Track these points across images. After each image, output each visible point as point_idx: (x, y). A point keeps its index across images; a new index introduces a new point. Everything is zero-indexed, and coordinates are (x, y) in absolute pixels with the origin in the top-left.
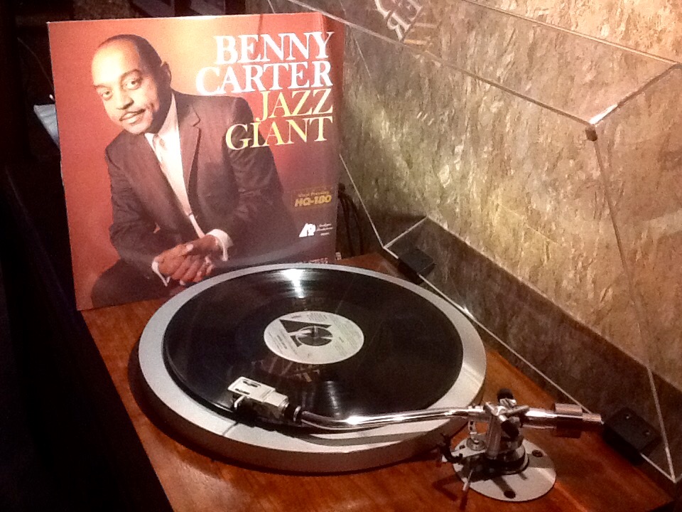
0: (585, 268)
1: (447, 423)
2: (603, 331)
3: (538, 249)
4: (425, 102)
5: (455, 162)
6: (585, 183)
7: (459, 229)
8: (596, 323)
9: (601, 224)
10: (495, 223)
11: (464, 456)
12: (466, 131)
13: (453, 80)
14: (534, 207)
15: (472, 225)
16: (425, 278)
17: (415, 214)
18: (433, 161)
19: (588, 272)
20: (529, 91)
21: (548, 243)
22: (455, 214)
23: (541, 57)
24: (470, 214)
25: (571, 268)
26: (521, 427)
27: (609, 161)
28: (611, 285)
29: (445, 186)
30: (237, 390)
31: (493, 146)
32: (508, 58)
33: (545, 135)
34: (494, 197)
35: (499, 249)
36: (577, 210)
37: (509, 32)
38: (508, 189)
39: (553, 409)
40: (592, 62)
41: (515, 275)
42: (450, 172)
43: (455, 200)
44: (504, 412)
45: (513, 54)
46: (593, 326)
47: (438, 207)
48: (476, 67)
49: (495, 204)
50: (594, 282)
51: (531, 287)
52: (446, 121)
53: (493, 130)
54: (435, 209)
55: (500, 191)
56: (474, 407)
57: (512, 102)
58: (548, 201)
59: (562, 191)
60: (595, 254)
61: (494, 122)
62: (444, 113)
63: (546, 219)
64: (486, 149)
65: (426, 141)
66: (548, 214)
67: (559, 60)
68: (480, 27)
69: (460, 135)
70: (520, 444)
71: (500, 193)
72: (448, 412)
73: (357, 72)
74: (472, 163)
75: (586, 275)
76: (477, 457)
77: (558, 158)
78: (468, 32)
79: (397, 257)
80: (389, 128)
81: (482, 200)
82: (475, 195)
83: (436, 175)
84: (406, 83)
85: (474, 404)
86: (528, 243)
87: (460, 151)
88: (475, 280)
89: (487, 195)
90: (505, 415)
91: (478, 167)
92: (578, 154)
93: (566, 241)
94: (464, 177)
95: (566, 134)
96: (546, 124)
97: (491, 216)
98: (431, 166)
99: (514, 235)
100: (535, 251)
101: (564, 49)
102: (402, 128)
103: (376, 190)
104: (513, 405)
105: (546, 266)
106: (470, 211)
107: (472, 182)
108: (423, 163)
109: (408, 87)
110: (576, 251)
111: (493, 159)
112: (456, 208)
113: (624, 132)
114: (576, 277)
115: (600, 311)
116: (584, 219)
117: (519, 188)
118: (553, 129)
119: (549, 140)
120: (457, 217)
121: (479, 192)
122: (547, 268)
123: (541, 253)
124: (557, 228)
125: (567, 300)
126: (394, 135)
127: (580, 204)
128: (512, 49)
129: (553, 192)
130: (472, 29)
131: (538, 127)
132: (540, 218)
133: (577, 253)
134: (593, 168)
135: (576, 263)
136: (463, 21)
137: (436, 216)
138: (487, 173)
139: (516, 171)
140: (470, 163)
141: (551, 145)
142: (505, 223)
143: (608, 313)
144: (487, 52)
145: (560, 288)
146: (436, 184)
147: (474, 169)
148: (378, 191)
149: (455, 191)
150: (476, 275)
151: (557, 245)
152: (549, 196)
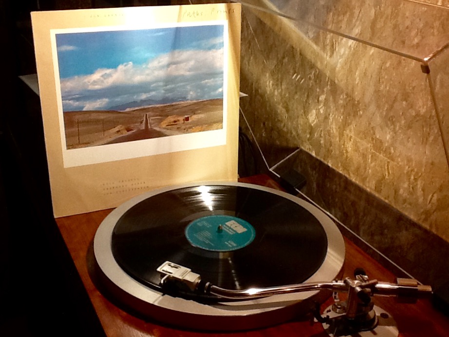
0: (415, 179)
1: (318, 294)
2: (431, 226)
3: (381, 167)
4: (298, 65)
5: (320, 107)
6: (415, 117)
7: (323, 156)
8: (426, 220)
9: (427, 146)
10: (349, 149)
11: (330, 317)
12: (327, 85)
14: (378, 137)
15: (333, 152)
16: (300, 190)
17: (291, 145)
18: (304, 107)
19: (418, 183)
20: (373, 53)
21: (388, 162)
22: (320, 144)
23: (380, 28)
24: (331, 145)
25: (405, 180)
26: (372, 296)
28: (435, 192)
29: (312, 125)
30: (163, 270)
31: (347, 94)
32: (357, 31)
33: (385, 83)
34: (348, 131)
35: (353, 168)
36: (409, 138)
37: (357, 12)
38: (358, 125)
39: (395, 282)
40: (418, 30)
41: (364, 187)
42: (316, 114)
43: (320, 135)
44: (359, 285)
45: (360, 28)
46: (423, 222)
47: (308, 140)
48: (334, 40)
49: (349, 136)
50: (423, 190)
51: (377, 195)
52: (313, 78)
53: (346, 83)
54: (306, 142)
55: (352, 127)
56: (337, 282)
57: (360, 62)
58: (388, 132)
59: (398, 125)
60: (423, 170)
61: (347, 77)
62: (311, 74)
63: (387, 145)
64: (341, 97)
65: (298, 93)
66: (388, 142)
67: (393, 30)
68: (336, 9)
69: (324, 88)
70: (371, 308)
71: (352, 129)
72: (317, 285)
73: (249, 48)
74: (332, 107)
75: (417, 185)
76: (340, 318)
77: (394, 101)
79: (279, 176)
80: (273, 85)
81: (339, 134)
82: (335, 130)
83: (306, 118)
84: (284, 53)
85: (337, 279)
86: (373, 164)
87: (323, 100)
88: (336, 191)
89: (343, 130)
90: (360, 286)
91: (336, 110)
92: (408, 96)
93: (402, 161)
94: (326, 118)
95: (400, 83)
96: (384, 78)
97: (347, 145)
98: (302, 111)
99: (363, 158)
100: (379, 169)
101: (397, 21)
102: (281, 85)
103: (263, 130)
104: (366, 279)
105: (387, 179)
106: (331, 142)
107: (332, 121)
108: (297, 109)
109: (285, 55)
110: (409, 167)
111: (347, 104)
112: (321, 140)
113: (443, 79)
114: (409, 186)
115: (428, 211)
116: (414, 144)
117: (366, 124)
118: (391, 80)
119: (388, 88)
120: (322, 147)
121: (338, 128)
122: (388, 181)
123: (383, 169)
124: (394, 151)
125: (403, 204)
126: (276, 90)
127: (412, 133)
128: (359, 24)
129: (391, 125)
130: (330, 11)
131: (380, 79)
132: (382, 145)
133: (410, 169)
134: (420, 107)
135: (410, 176)
136: (323, 6)
137: (307, 147)
138: (343, 114)
139: (364, 112)
140: (330, 107)
141: (389, 91)
142: (356, 150)
143: (434, 212)
144: (341, 27)
145: (398, 195)
146: (306, 124)
147: (333, 111)
148: (265, 131)
149: (320, 128)
150: (336, 188)
151: (395, 163)
152: (389, 129)
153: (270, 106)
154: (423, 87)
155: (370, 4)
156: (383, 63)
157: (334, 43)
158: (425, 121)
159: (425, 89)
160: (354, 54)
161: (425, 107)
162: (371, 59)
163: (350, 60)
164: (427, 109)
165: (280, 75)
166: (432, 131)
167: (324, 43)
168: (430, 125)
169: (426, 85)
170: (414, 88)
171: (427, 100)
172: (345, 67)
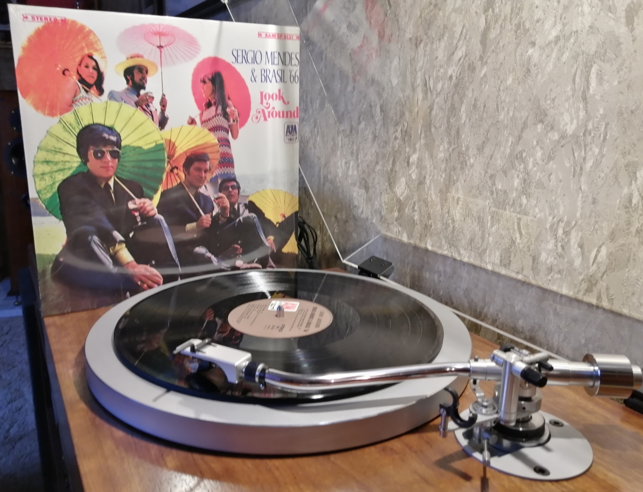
0: (567, 233)
2: (599, 298)
3: (508, 229)
4: (378, 127)
5: (410, 172)
6: (559, 142)
7: (419, 235)
8: (589, 290)
9: (583, 179)
10: (457, 217)
12: (420, 139)
13: (404, 96)
14: (500, 187)
15: (433, 227)
18: (389, 178)
19: (571, 237)
20: (485, 75)
21: (519, 219)
22: (414, 221)
23: (495, 38)
24: (429, 218)
25: (549, 238)
27: (586, 109)
28: (603, 244)
29: (401, 198)
31: (450, 143)
32: (460, 53)
33: (506, 109)
34: (453, 192)
35: (463, 242)
36: (550, 175)
37: (458, 29)
38: (468, 179)
40: (555, 17)
41: (483, 265)
42: (406, 183)
43: (413, 207)
45: (464, 49)
47: (396, 221)
48: (427, 77)
49: (456, 198)
50: (581, 246)
51: (503, 272)
52: (400, 136)
53: (448, 127)
54: (393, 224)
55: (459, 184)
57: (467, 92)
58: (515, 176)
59: (531, 160)
60: (578, 215)
61: (448, 118)
62: (397, 130)
63: (514, 195)
64: (441, 148)
65: (380, 163)
66: (516, 190)
67: (516, 32)
68: (428, 37)
69: (415, 145)
71: (460, 186)
73: (315, 126)
74: (428, 166)
75: (569, 241)
77: (522, 129)
78: (417, 47)
80: (346, 163)
81: (441, 199)
82: (434, 197)
83: (393, 192)
84: (359, 118)
87: (416, 160)
89: (447, 193)
91: (434, 168)
92: (546, 115)
93: (541, 211)
94: (421, 182)
95: (530, 100)
96: (505, 101)
97: (452, 211)
98: (387, 184)
99: (479, 222)
100: (504, 233)
101: (521, 18)
103: (336, 225)
105: (518, 244)
106: (429, 214)
107: (430, 185)
108: (379, 183)
109: (361, 120)
110: (554, 218)
111: (450, 155)
112: (414, 215)
113: (601, 71)
114: (556, 246)
115: (591, 276)
116: (561, 181)
117: (480, 174)
118: (515, 101)
119: (511, 114)
120: (417, 224)
121: (438, 192)
122: (521, 246)
123: (512, 231)
124: (528, 201)
125: (548, 275)
126: (351, 168)
127: (554, 166)
128: (463, 44)
129: (520, 165)
130: (420, 44)
131: (497, 105)
132: (507, 196)
133: (555, 219)
134: (566, 124)
135: (556, 230)
136: (410, 39)
137: (395, 231)
138: (445, 170)
139: (476, 158)
140: (426, 167)
141: (513, 118)
142: (467, 214)
143: (602, 276)
144: (437, 58)
145: (538, 263)
146: (392, 199)
147: (430, 172)
148: (338, 225)
149: (413, 199)
150: (440, 276)
151: (530, 218)
152: (516, 170)
153: (343, 191)
154: (570, 93)
155: (478, 11)
156: (501, 82)
157: (428, 80)
158: (577, 142)
159: (573, 96)
160: (456, 85)
161: (575, 122)
162: (483, 82)
163: (451, 94)
164: (578, 124)
165: (355, 147)
166: (590, 153)
167: (413, 86)
168: (585, 146)
169: (574, 90)
170: (554, 100)
171: (578, 109)
172: (444, 107)
